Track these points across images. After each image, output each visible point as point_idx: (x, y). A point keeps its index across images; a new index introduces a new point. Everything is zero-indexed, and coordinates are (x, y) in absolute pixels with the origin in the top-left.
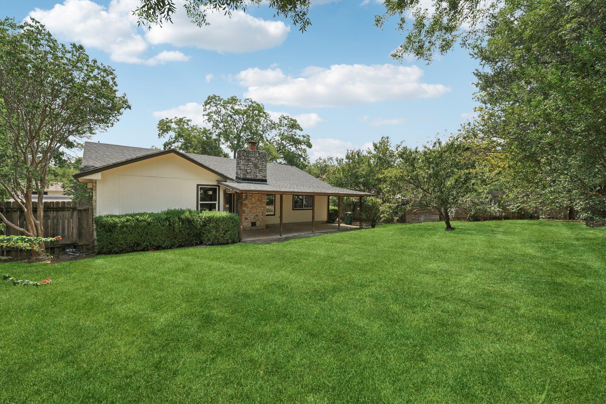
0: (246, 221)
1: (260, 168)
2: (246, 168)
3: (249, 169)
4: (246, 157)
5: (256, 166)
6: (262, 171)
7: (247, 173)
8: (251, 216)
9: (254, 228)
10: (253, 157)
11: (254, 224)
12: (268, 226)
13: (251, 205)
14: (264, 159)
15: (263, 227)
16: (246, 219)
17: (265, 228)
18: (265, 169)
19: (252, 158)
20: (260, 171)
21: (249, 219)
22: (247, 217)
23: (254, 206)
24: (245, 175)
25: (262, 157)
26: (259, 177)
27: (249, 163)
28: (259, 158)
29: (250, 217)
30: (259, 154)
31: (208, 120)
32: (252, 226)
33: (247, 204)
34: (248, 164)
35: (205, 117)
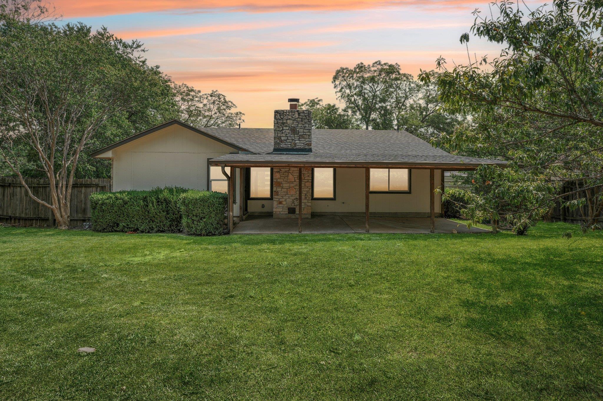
0: (280, 205)
1: (300, 134)
2: (279, 135)
3: (284, 135)
4: (280, 120)
5: (294, 131)
6: (304, 138)
7: (282, 141)
8: (288, 200)
9: (293, 216)
10: (289, 119)
11: (292, 211)
12: (314, 215)
13: (288, 185)
14: (306, 121)
15: (307, 216)
16: (280, 203)
17: (310, 217)
18: (309, 134)
19: (288, 121)
20: (301, 137)
21: (284, 203)
22: (281, 200)
23: (292, 185)
24: (279, 144)
25: (304, 117)
26: (300, 144)
27: (284, 128)
28: (299, 119)
29: (285, 201)
30: (299, 114)
31: (342, 96)
32: (289, 213)
33: (281, 183)
34: (283, 130)
35: (338, 93)
